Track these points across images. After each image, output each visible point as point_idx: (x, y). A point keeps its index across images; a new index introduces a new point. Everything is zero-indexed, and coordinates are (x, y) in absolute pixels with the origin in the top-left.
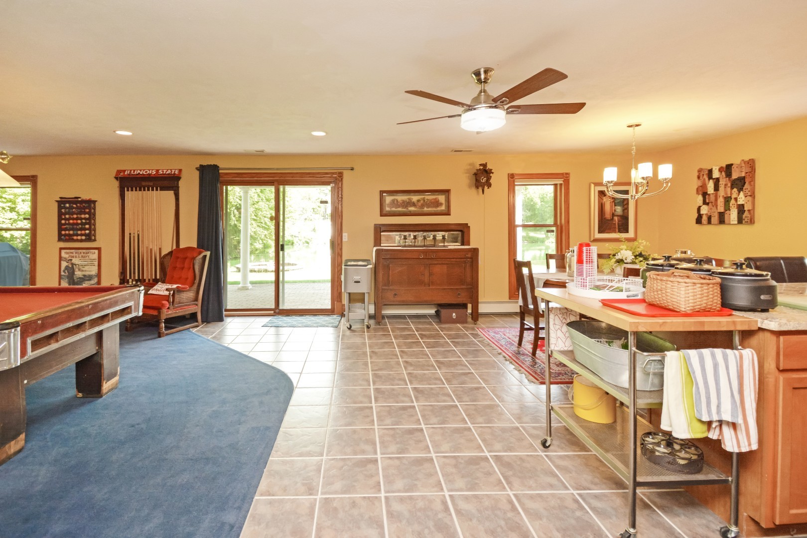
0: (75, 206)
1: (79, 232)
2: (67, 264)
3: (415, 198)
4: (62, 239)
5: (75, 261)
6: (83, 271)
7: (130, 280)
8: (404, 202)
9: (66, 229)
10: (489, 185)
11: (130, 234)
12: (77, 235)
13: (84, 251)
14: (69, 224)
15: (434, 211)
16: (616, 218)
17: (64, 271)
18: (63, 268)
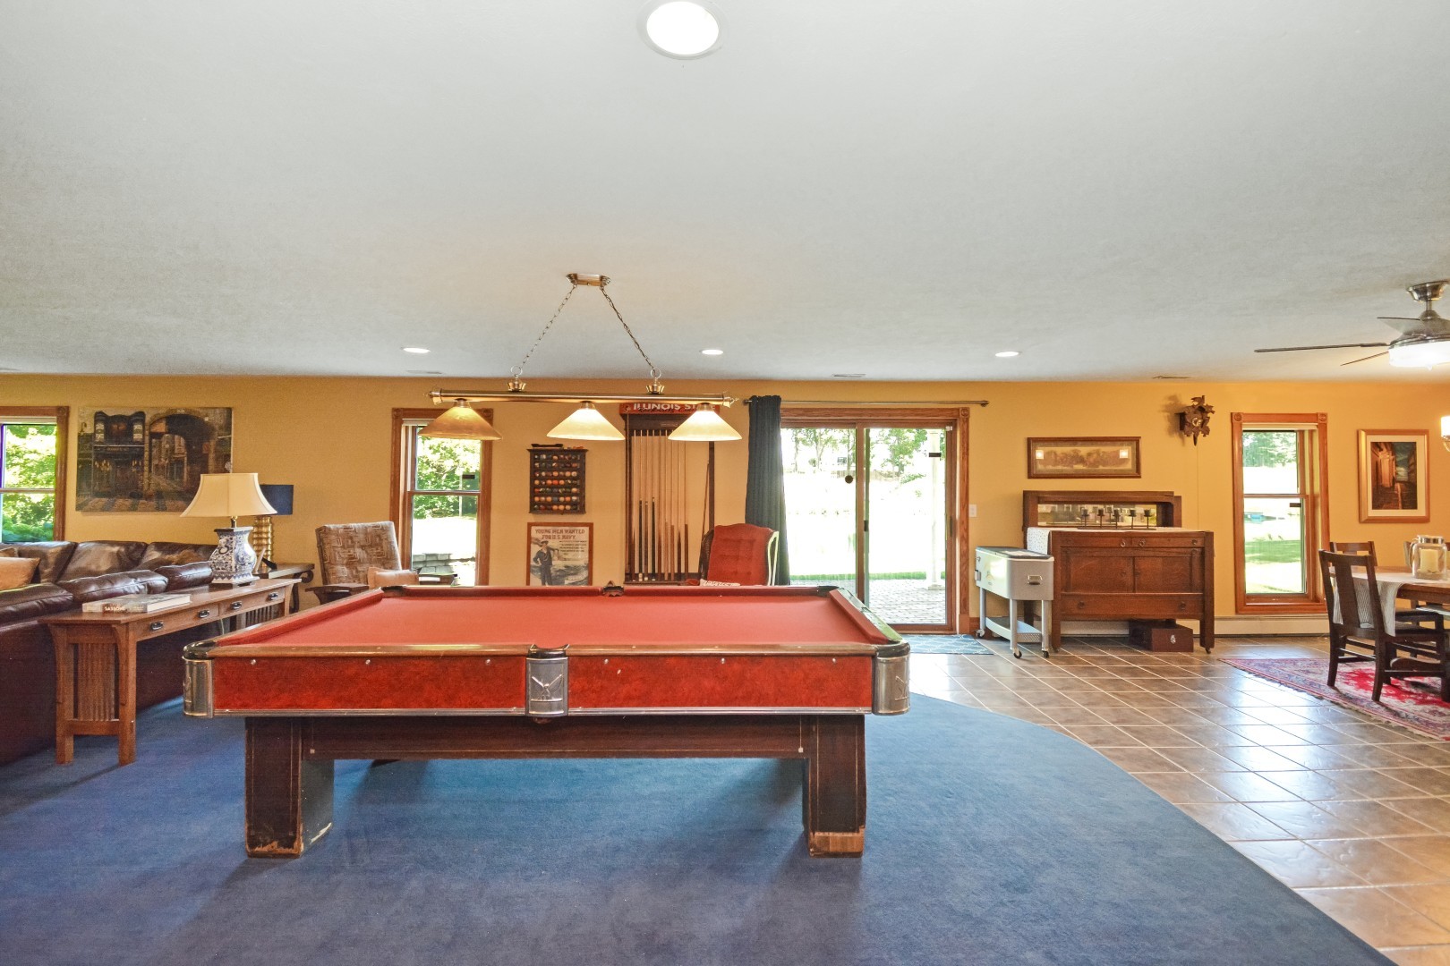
0: (555, 457)
1: (562, 499)
2: (540, 549)
3: (1084, 450)
4: (535, 509)
5: (552, 543)
6: (565, 559)
7: (640, 575)
8: (1066, 455)
9: (540, 495)
10: (1206, 432)
11: (641, 502)
12: (559, 503)
13: (567, 528)
14: (546, 486)
15: (1115, 470)
16: (1398, 486)
17: (535, 560)
18: (533, 555)
